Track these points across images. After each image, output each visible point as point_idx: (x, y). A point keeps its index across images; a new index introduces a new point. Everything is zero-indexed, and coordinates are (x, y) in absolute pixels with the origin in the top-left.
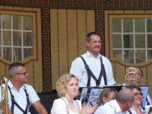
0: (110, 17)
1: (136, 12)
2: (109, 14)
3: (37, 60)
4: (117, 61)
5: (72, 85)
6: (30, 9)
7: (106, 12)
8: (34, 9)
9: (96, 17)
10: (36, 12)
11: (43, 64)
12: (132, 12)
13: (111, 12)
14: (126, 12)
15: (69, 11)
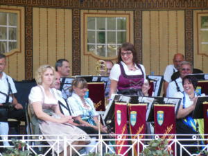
0: (85, 15)
1: (108, 12)
2: (84, 14)
3: (20, 52)
4: (90, 55)
5: (47, 75)
6: (15, 7)
7: (82, 12)
8: (19, 8)
9: (73, 16)
10: (20, 10)
11: (26, 56)
12: (105, 12)
13: (86, 11)
14: (100, 11)
15: (50, 10)
